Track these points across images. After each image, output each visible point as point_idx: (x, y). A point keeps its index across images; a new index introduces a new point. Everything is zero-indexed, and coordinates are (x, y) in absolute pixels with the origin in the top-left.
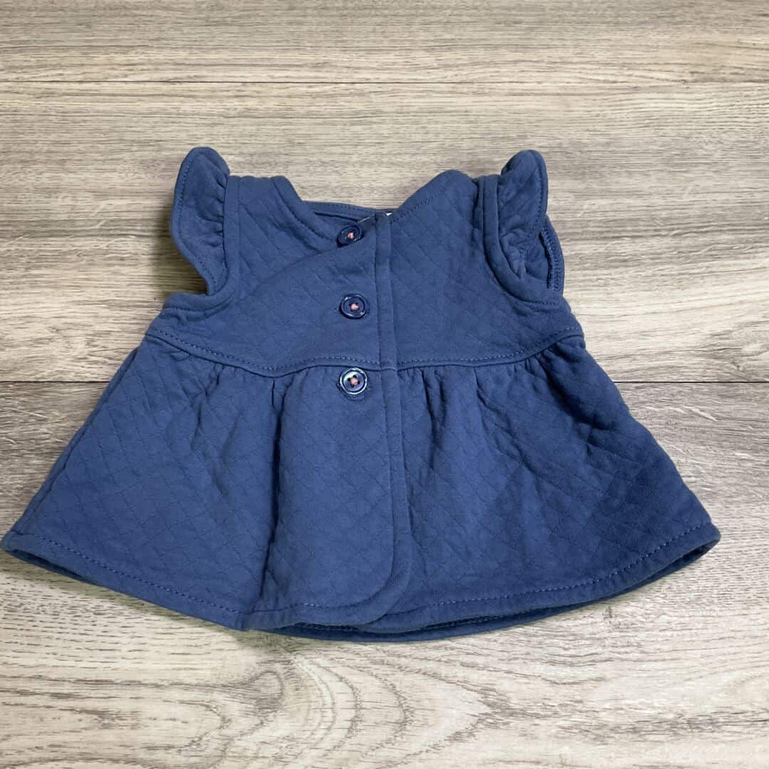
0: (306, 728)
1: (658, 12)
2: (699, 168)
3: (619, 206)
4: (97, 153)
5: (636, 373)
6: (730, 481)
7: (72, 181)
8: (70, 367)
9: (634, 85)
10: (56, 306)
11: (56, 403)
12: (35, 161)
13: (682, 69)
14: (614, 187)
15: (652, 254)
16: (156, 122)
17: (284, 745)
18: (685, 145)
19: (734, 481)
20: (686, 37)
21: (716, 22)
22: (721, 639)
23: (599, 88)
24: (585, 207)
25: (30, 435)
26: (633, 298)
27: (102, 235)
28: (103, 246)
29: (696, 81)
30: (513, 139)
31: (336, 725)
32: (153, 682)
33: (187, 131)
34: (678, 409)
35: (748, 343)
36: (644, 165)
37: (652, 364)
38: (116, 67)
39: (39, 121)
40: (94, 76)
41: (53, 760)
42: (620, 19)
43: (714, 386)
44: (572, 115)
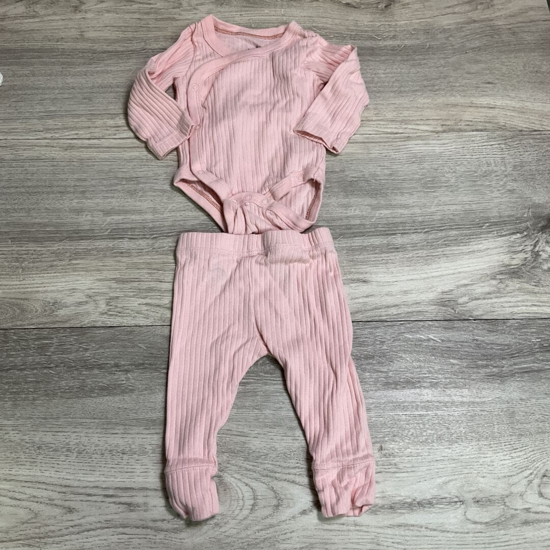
0: (230, 509)
1: (425, 83)
2: (442, 189)
3: (396, 214)
4: (102, 186)
5: (400, 316)
6: (447, 376)
7: (89, 204)
8: (98, 318)
9: (407, 135)
10: (88, 282)
11: (93, 339)
12: (67, 192)
13: (436, 123)
14: (394, 203)
15: (413, 244)
16: (135, 165)
17: (219, 518)
18: (435, 174)
19: (449, 376)
20: (440, 100)
21: (459, 89)
22: (437, 461)
23: (387, 138)
24: (377, 215)
25: (81, 357)
26: (401, 271)
27: (110, 239)
28: (111, 245)
29: (444, 131)
30: (338, 172)
31: (245, 507)
32: (153, 487)
33: (153, 171)
34: (422, 337)
35: (462, 297)
36: (410, 188)
37: (410, 310)
38: (108, 128)
39: (68, 166)
40: (96, 135)
41: (107, 528)
42: (402, 89)
43: (441, 322)
44: (372, 156)
